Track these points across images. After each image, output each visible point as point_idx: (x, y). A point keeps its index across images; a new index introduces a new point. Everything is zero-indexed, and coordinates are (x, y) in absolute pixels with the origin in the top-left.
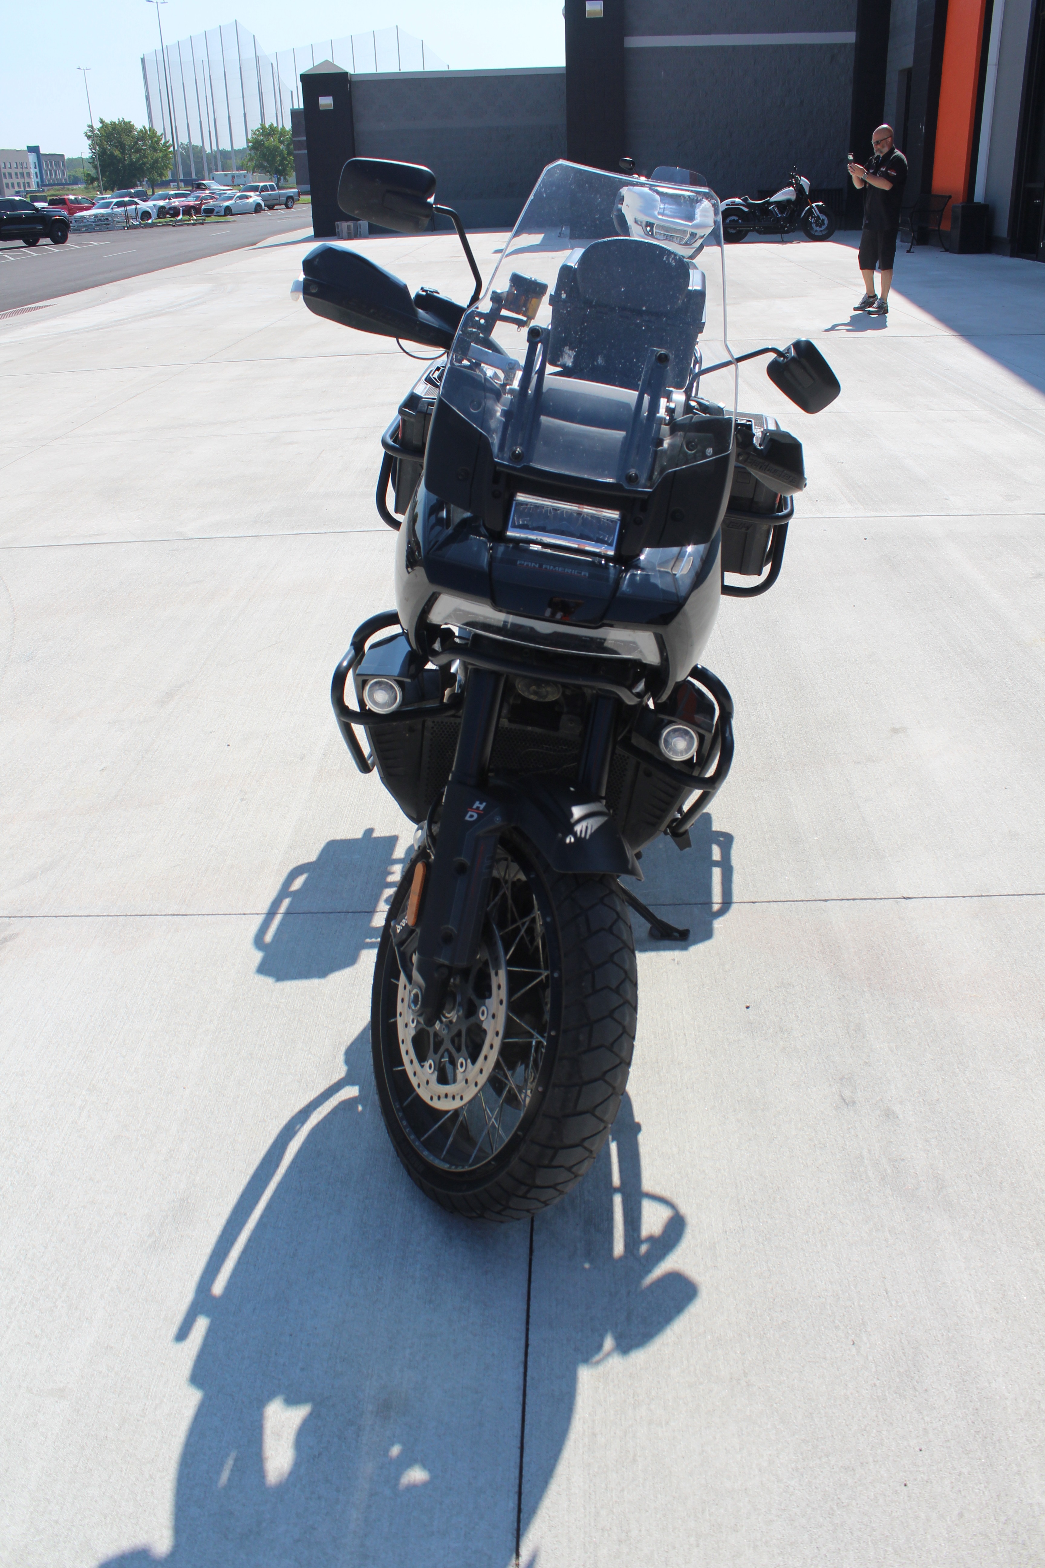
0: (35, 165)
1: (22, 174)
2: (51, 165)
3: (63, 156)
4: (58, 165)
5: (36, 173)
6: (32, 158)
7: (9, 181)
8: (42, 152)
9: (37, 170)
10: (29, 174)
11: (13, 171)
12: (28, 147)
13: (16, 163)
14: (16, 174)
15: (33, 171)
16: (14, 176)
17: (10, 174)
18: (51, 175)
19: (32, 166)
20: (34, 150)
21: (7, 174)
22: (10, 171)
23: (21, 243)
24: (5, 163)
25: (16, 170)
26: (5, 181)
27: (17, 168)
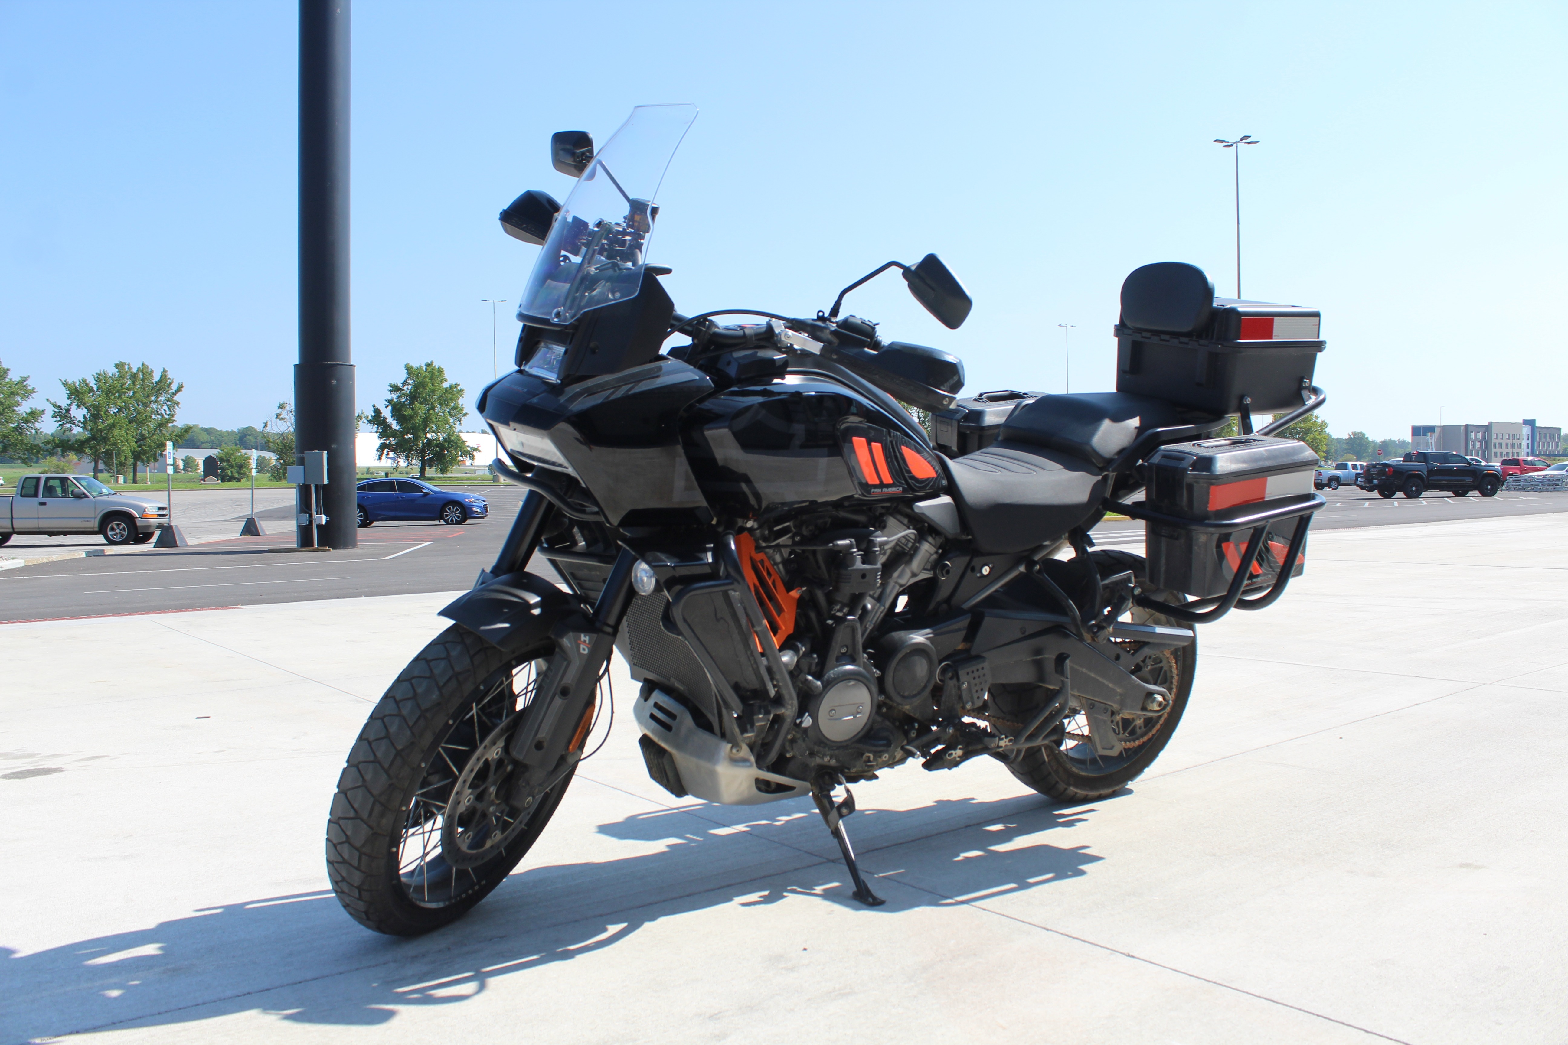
0: (1528, 437)
1: (1513, 446)
2: (1545, 437)
3: (1559, 429)
4: (1552, 437)
5: (1528, 444)
6: (1526, 430)
7: (1498, 450)
8: (1538, 424)
9: (1529, 442)
10: (1520, 446)
11: (1504, 442)
12: (1524, 421)
13: (1509, 434)
14: (1507, 445)
15: (1524, 443)
16: (1504, 446)
17: (1500, 444)
18: (1544, 446)
19: (1525, 438)
20: (1530, 423)
21: (1497, 444)
22: (1501, 441)
23: (1450, 494)
24: (1497, 434)
25: (1508, 441)
26: (1494, 450)
27: (1509, 439)
